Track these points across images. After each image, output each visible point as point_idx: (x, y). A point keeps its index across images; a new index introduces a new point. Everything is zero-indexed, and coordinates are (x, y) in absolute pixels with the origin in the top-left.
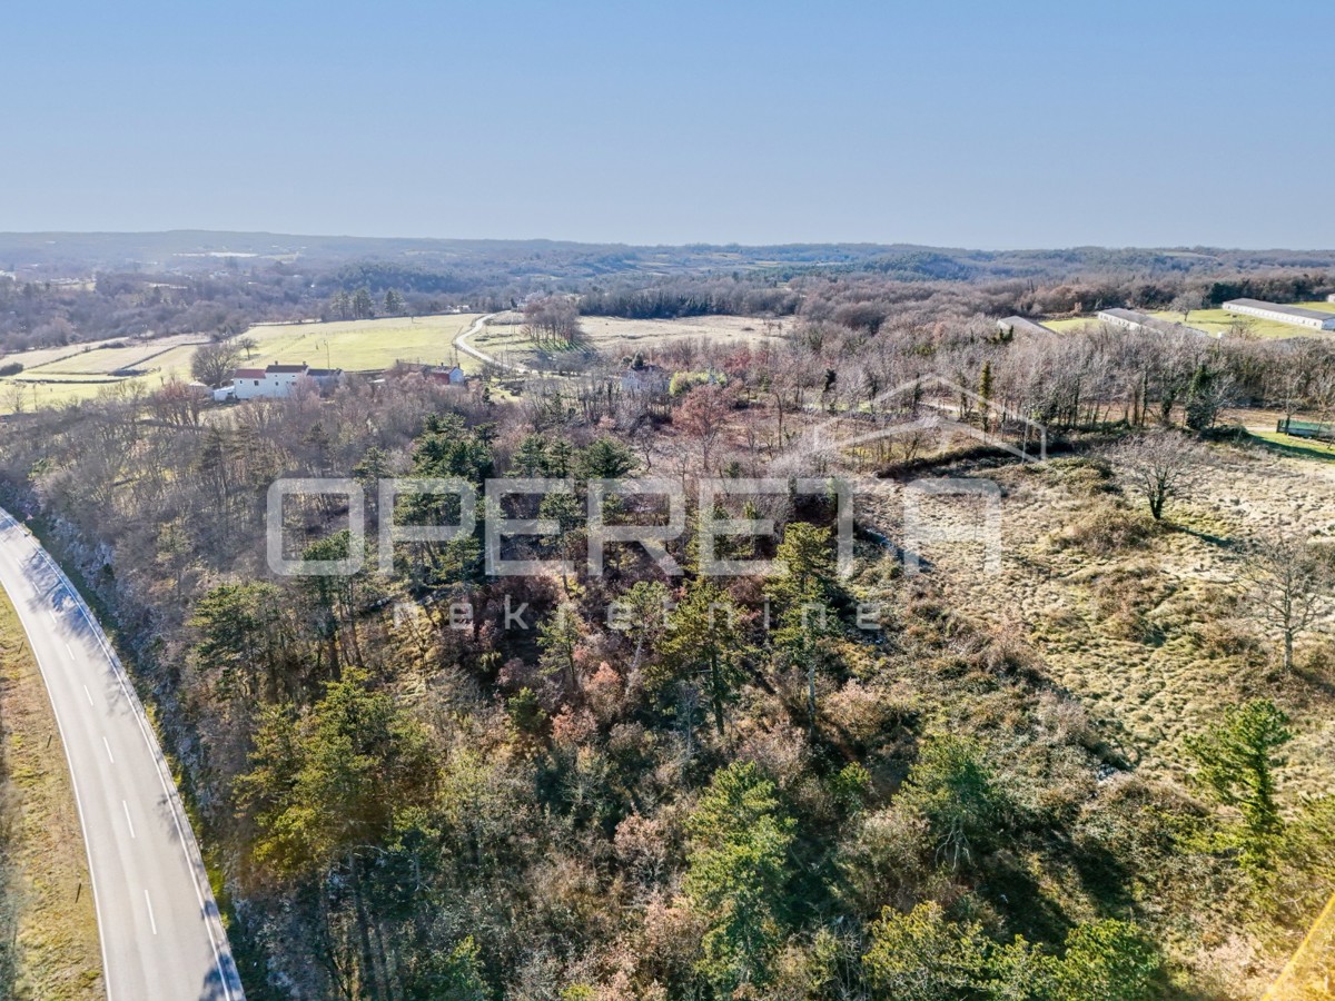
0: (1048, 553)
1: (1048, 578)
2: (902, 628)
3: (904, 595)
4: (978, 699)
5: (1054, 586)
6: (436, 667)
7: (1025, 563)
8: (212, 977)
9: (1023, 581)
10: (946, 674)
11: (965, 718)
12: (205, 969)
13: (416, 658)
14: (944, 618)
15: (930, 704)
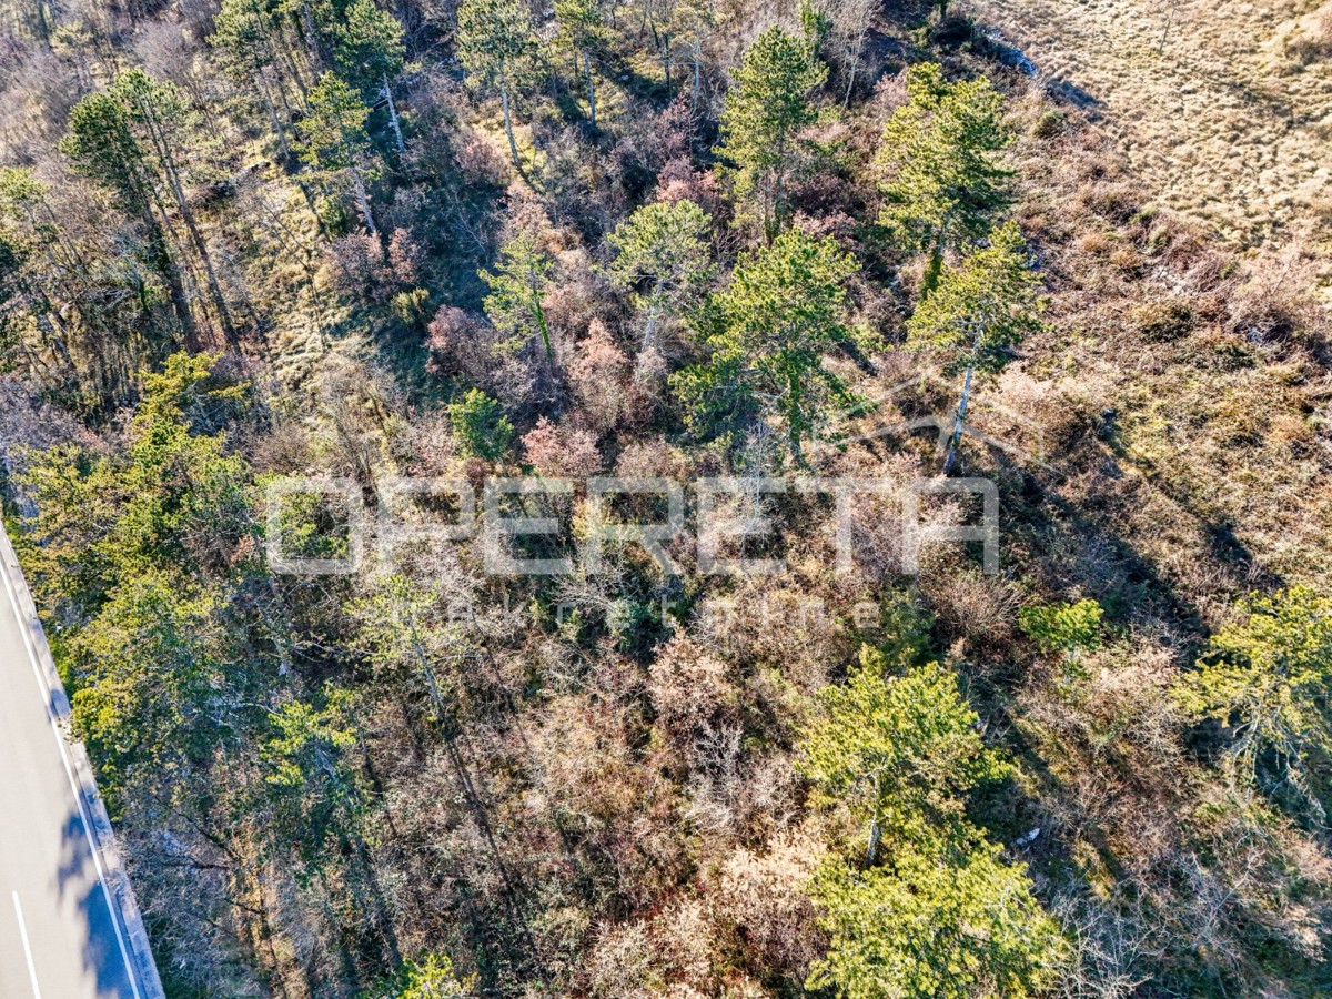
0: (1285, 73)
1: (1290, 124)
2: (1067, 236)
3: (1065, 169)
4: (1217, 383)
5: (1300, 140)
6: (332, 302)
7: (1251, 96)
8: (73, 827)
9: (1254, 133)
10: (1156, 333)
11: (1199, 421)
12: (60, 817)
13: (301, 284)
14: (1146, 220)
15: (1132, 391)
